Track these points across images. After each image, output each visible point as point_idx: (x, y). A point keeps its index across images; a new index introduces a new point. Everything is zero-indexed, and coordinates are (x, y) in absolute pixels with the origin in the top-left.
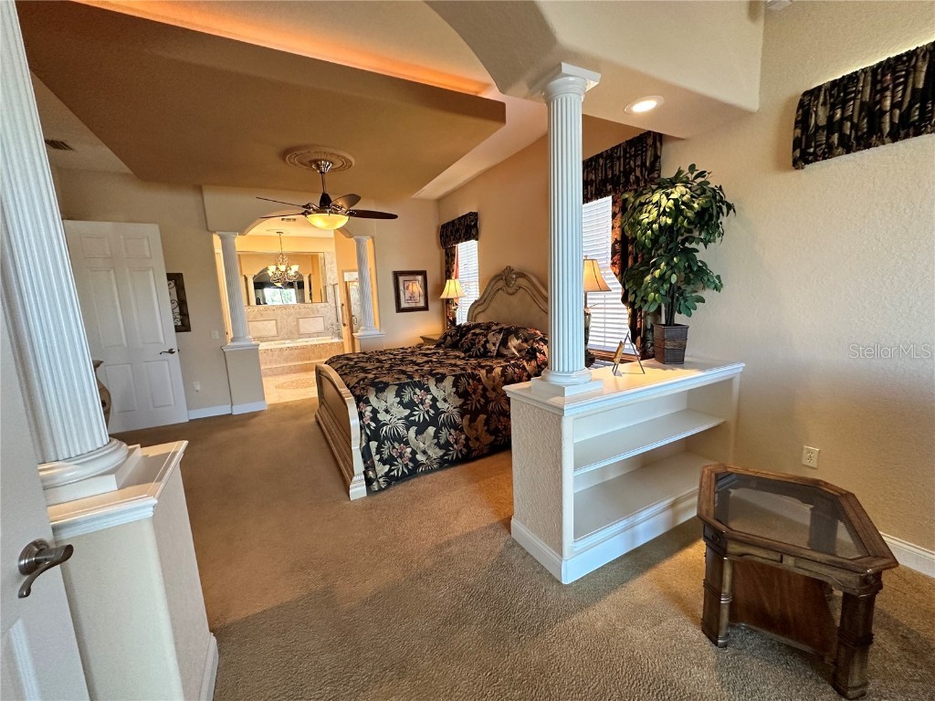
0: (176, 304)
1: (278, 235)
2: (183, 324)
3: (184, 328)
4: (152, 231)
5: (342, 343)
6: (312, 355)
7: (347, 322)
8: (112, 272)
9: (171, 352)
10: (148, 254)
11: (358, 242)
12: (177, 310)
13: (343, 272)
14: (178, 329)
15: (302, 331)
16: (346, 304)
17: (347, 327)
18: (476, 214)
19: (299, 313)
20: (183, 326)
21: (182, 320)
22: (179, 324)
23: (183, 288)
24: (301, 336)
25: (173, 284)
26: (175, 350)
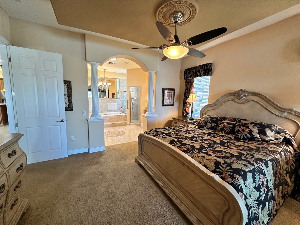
0: (67, 96)
1: (104, 70)
2: (69, 107)
3: (70, 109)
4: (58, 57)
5: (126, 115)
6: (114, 120)
7: (129, 107)
8: (35, 77)
9: (62, 121)
10: (55, 69)
11: (150, 73)
12: (67, 99)
13: (129, 87)
14: (67, 109)
15: (109, 109)
16: (129, 100)
17: (129, 109)
18: (212, 64)
19: (108, 102)
20: (69, 108)
21: (69, 105)
22: (67, 106)
23: (71, 89)
24: (108, 111)
25: (66, 86)
26: (64, 120)
